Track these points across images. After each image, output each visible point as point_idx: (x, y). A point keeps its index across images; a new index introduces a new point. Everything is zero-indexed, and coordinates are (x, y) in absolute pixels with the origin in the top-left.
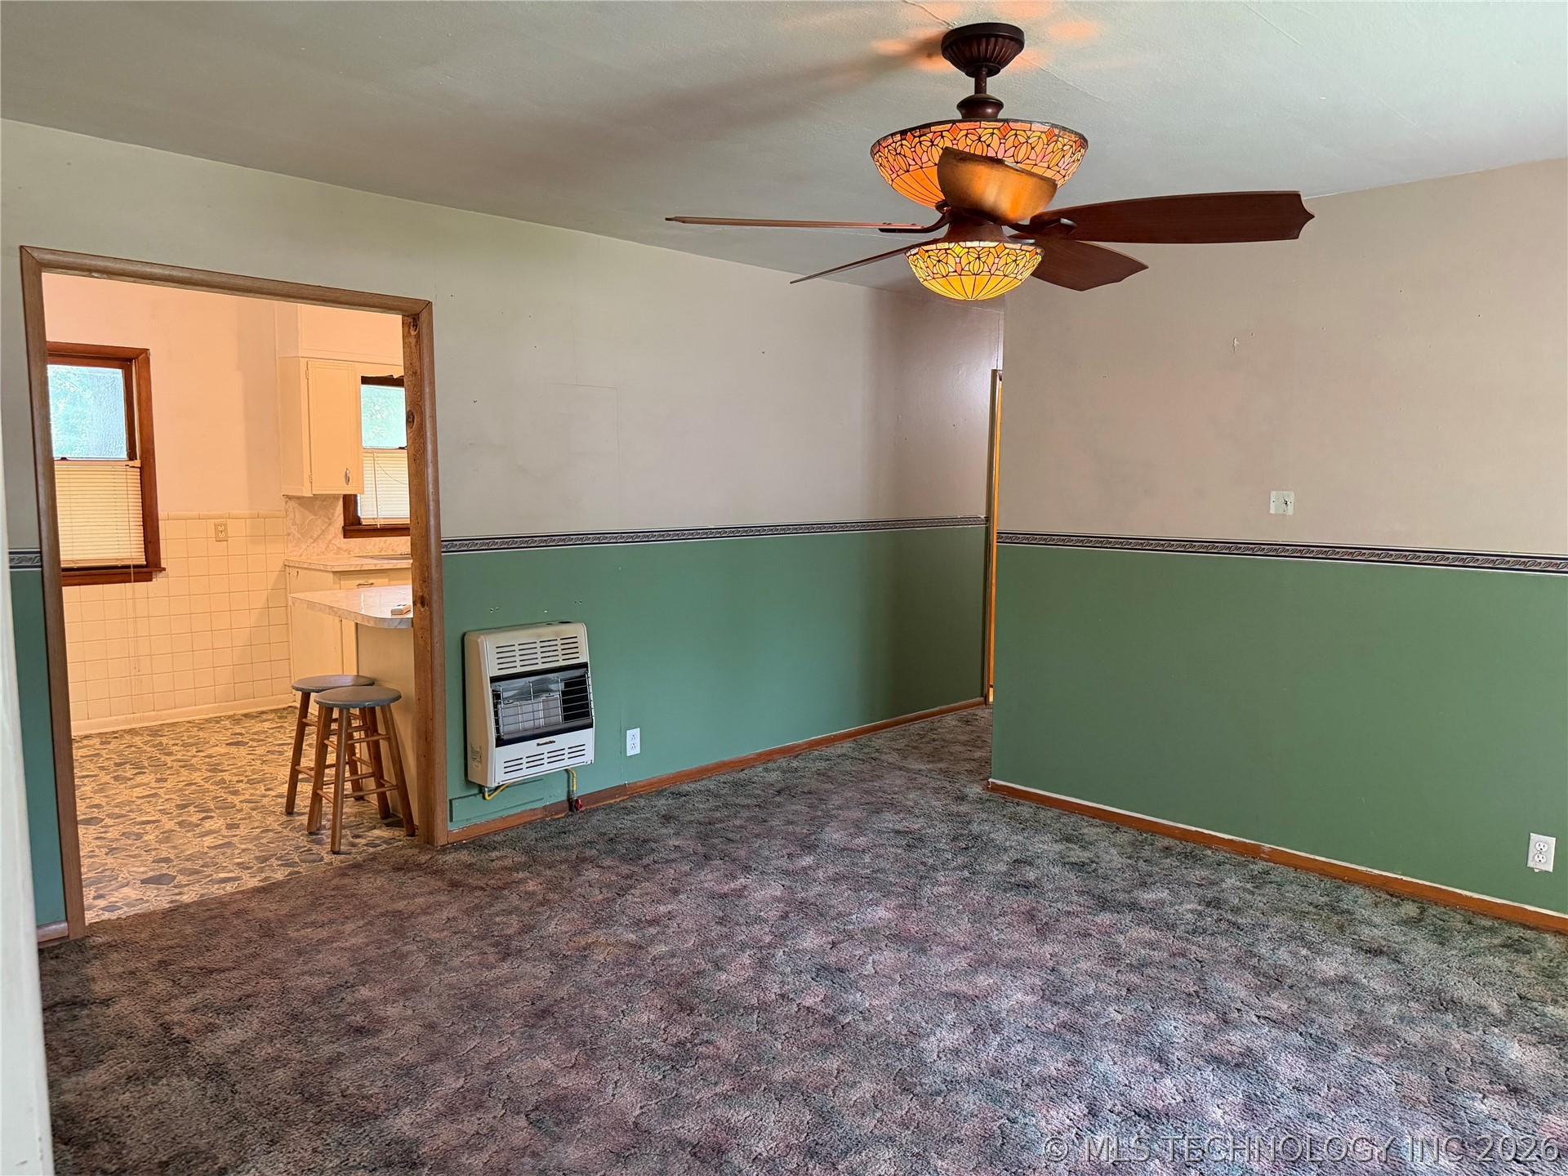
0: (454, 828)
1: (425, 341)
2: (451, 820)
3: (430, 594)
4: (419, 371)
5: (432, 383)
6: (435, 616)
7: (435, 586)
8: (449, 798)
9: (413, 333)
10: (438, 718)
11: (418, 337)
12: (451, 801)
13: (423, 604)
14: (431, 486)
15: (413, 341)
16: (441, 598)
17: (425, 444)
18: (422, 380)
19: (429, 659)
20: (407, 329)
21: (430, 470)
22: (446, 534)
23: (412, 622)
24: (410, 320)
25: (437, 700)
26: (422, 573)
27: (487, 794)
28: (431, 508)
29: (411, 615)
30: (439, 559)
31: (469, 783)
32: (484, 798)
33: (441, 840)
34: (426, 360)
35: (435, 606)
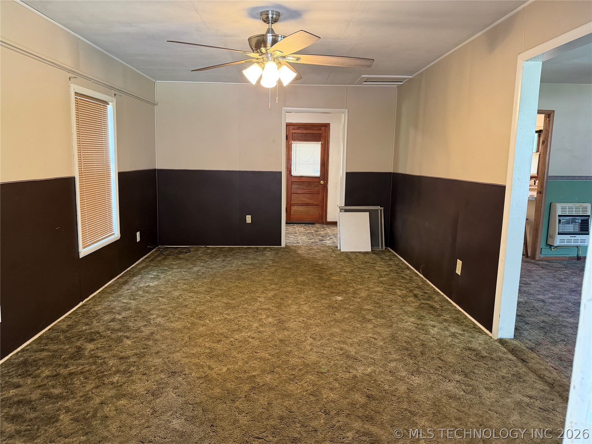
0: (542, 256)
1: (551, 121)
2: (541, 254)
3: (543, 191)
4: (548, 130)
5: (552, 133)
6: (543, 197)
7: (544, 189)
8: (541, 247)
9: (548, 119)
10: (541, 225)
11: (549, 121)
12: (541, 249)
13: (540, 193)
14: (547, 161)
15: (548, 121)
16: (546, 191)
17: (547, 149)
18: (549, 132)
19: (540, 209)
20: (546, 118)
21: (547, 157)
22: (549, 175)
23: (536, 199)
24: (548, 116)
25: (541, 220)
26: (541, 185)
27: (552, 249)
28: (547, 167)
29: (536, 196)
30: (547, 181)
31: (547, 244)
32: (551, 250)
33: (537, 258)
34: (551, 127)
35: (544, 195)
